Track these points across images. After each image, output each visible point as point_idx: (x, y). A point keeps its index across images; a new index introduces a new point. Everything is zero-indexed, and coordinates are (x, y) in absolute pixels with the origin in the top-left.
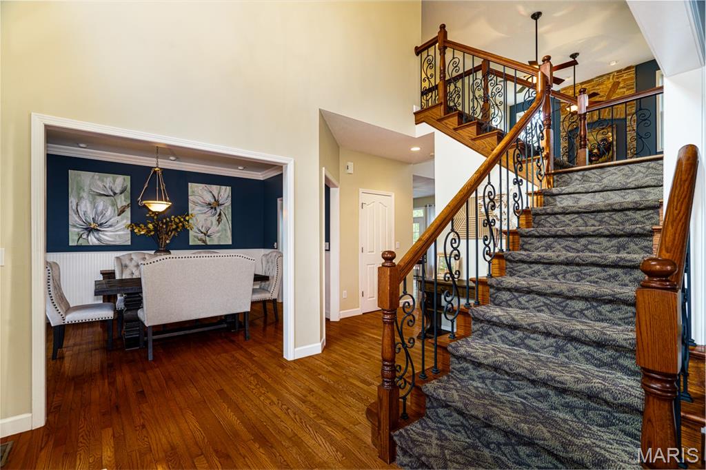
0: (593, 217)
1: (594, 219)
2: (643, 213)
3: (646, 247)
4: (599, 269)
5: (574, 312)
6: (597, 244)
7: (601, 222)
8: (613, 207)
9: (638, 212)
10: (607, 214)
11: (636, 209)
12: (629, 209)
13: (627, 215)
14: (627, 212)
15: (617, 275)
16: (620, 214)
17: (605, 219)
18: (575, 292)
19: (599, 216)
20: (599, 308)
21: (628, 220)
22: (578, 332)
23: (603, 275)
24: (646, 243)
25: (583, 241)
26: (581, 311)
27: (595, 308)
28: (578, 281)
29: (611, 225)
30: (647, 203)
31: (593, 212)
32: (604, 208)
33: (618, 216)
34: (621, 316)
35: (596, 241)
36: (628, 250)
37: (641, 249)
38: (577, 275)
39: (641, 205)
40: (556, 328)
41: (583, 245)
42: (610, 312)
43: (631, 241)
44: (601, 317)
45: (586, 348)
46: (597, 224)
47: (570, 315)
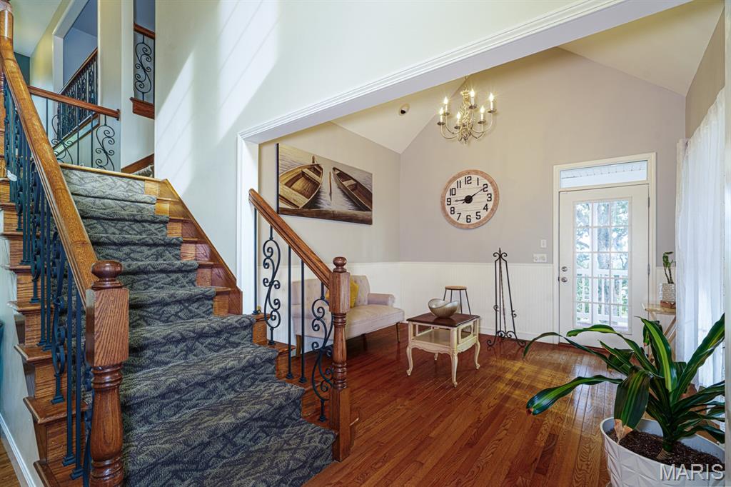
0: (113, 224)
1: (114, 227)
2: (156, 226)
3: (177, 255)
4: (164, 275)
5: (170, 317)
6: (139, 252)
7: (121, 230)
8: (136, 218)
9: (153, 225)
10: (127, 223)
11: (153, 222)
12: (146, 221)
13: (144, 227)
14: (144, 224)
15: (178, 279)
16: (138, 224)
17: (125, 229)
18: (175, 297)
19: (120, 225)
20: (190, 307)
21: (145, 231)
22: (207, 328)
23: (168, 280)
24: (177, 252)
25: (126, 249)
26: (176, 315)
27: (187, 308)
28: (146, 289)
29: (130, 234)
30: (162, 218)
31: (114, 220)
32: (127, 218)
33: (136, 226)
34: (205, 309)
35: (138, 250)
36: (164, 258)
37: (173, 256)
38: (144, 283)
39: (157, 218)
40: (190, 331)
41: (125, 254)
42: (197, 308)
43: (167, 250)
44: (191, 315)
45: (209, 340)
46: (117, 232)
47: (167, 321)
